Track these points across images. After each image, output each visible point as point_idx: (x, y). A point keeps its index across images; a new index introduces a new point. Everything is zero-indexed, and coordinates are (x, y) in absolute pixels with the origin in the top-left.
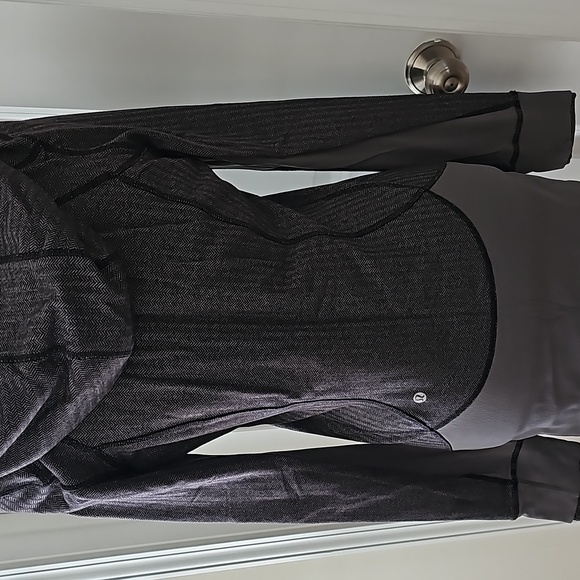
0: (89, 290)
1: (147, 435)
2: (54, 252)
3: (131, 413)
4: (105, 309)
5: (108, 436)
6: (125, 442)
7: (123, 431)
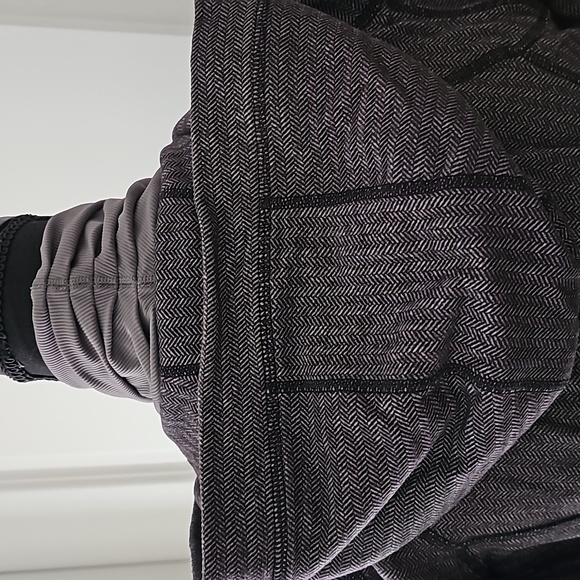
0: (530, 259)
1: (549, 525)
2: (469, 181)
3: (533, 486)
4: (553, 296)
5: (487, 525)
6: (510, 534)
7: (515, 517)
